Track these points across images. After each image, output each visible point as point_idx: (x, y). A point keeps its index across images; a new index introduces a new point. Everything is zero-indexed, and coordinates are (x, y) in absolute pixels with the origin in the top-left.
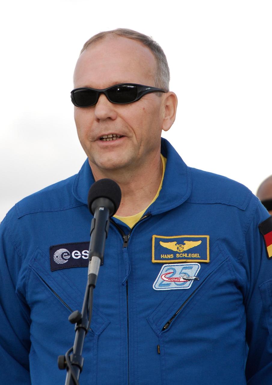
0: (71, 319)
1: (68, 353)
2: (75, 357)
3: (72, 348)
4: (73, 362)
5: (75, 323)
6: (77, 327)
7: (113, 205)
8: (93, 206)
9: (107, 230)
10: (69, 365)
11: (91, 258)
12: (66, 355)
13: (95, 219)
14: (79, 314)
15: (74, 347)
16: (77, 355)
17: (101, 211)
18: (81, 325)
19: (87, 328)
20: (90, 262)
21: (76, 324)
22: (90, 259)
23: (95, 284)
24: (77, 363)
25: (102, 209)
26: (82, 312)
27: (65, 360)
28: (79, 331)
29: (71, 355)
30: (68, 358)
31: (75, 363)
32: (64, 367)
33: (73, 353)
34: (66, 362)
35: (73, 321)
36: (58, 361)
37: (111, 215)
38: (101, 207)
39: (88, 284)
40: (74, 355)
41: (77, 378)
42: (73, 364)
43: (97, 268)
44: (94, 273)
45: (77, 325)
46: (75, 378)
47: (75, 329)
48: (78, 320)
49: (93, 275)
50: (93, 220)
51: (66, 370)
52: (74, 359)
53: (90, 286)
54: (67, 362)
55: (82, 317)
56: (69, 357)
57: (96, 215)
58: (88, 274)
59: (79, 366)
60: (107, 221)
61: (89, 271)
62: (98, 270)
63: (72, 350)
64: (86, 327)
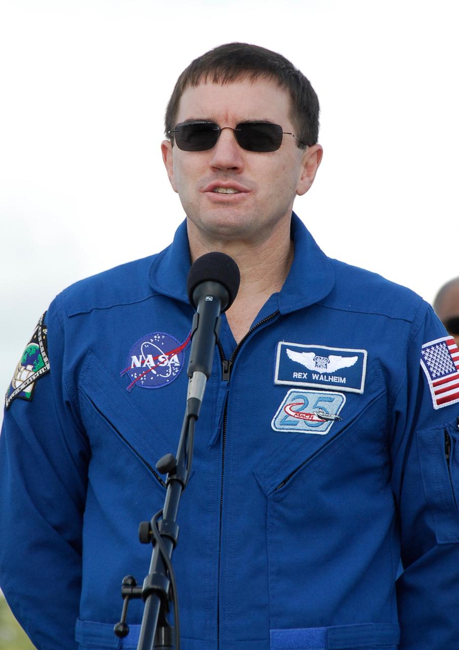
0: (160, 466)
1: (156, 516)
2: (166, 524)
3: (161, 511)
4: (163, 533)
5: (166, 473)
6: (169, 478)
7: (226, 293)
8: (195, 295)
9: (217, 331)
10: (156, 536)
11: (192, 373)
12: (152, 521)
13: (199, 315)
14: (173, 460)
15: (165, 510)
16: (169, 522)
17: (209, 302)
18: (175, 477)
19: (184, 482)
20: (190, 380)
21: (168, 474)
22: (190, 375)
23: (198, 415)
24: (169, 534)
25: (210, 299)
26: (177, 457)
27: (150, 529)
28: (172, 486)
29: (160, 522)
30: (155, 526)
31: (166, 534)
32: (148, 539)
33: (162, 518)
34: (151, 532)
35: (163, 470)
36: (139, 530)
37: (224, 308)
38: (208, 296)
39: (187, 414)
40: (164, 522)
41: (168, 557)
42: (162, 536)
43: (201, 390)
44: (197, 397)
45: (169, 476)
46: (165, 557)
47: (166, 482)
48: (171, 468)
49: (195, 401)
50: (195, 316)
51: (151, 544)
52: (164, 527)
53: (189, 417)
54: (154, 532)
55: (177, 464)
56: (157, 524)
57: (200, 309)
58: (187, 399)
59: (172, 539)
60: (217, 318)
61: (188, 394)
62: (203, 393)
63: (161, 514)
64: (183, 479)
